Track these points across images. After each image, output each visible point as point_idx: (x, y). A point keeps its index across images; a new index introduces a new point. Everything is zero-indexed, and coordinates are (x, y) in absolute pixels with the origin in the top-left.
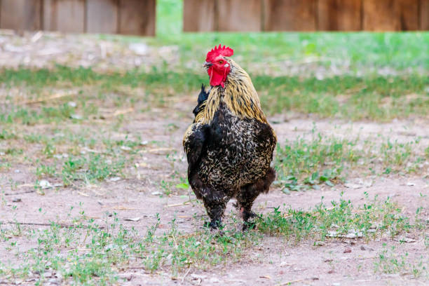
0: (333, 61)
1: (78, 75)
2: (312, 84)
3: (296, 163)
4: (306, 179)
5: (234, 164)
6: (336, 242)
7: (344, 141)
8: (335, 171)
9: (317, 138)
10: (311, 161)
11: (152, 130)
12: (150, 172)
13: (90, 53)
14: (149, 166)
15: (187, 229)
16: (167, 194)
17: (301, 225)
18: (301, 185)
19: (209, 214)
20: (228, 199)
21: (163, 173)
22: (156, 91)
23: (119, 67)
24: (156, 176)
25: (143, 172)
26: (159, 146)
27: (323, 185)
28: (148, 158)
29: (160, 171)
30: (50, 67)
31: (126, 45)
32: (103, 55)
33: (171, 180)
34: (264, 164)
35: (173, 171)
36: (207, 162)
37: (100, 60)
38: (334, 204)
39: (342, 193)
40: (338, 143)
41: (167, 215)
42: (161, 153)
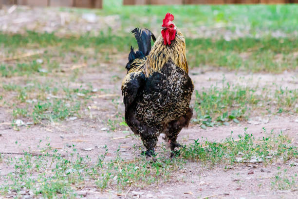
0: (237, 26)
1: (44, 39)
2: (222, 44)
3: (211, 105)
4: (218, 117)
5: (164, 105)
6: (242, 166)
7: (247, 88)
8: (240, 111)
9: (226, 86)
10: (222, 104)
11: (101, 80)
12: (100, 113)
13: (52, 21)
14: (99, 108)
15: (128, 156)
16: (113, 130)
17: (215, 153)
18: (215, 122)
19: (145, 145)
20: (159, 134)
21: (110, 113)
22: (103, 50)
23: (75, 32)
24: (104, 116)
25: (94, 113)
26: (106, 93)
27: (231, 122)
28: (98, 102)
29: (107, 112)
30: (22, 32)
31: (80, 15)
32: (63, 23)
33: (116, 119)
34: (185, 105)
35: (117, 112)
36: (142, 105)
37: (60, 27)
38: (240, 137)
39: (246, 129)
40: (242, 90)
41: (113, 146)
42: (108, 98)
